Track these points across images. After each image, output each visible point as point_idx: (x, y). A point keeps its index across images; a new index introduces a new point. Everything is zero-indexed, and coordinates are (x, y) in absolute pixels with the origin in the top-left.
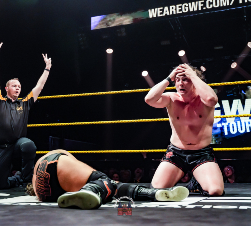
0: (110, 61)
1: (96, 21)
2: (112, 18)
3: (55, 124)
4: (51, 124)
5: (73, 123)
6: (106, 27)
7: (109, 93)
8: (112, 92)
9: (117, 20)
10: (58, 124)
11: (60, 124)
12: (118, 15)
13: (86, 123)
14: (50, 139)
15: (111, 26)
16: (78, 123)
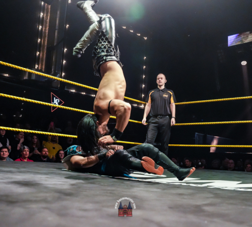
0: (245, 71)
1: (232, 40)
2: (245, 36)
3: (200, 123)
4: (197, 123)
5: (214, 123)
6: (240, 43)
9: (249, 37)
10: (202, 123)
11: (204, 123)
12: (250, 33)
13: (225, 122)
14: (196, 135)
15: (245, 42)
16: (218, 123)
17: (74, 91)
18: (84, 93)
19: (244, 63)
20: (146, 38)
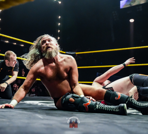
6: (129, 6)
7: (132, 48)
8: (133, 48)
14: (97, 74)
15: (132, 6)
17: (8, 42)
18: (15, 44)
19: (132, 21)
20: (60, 2)
